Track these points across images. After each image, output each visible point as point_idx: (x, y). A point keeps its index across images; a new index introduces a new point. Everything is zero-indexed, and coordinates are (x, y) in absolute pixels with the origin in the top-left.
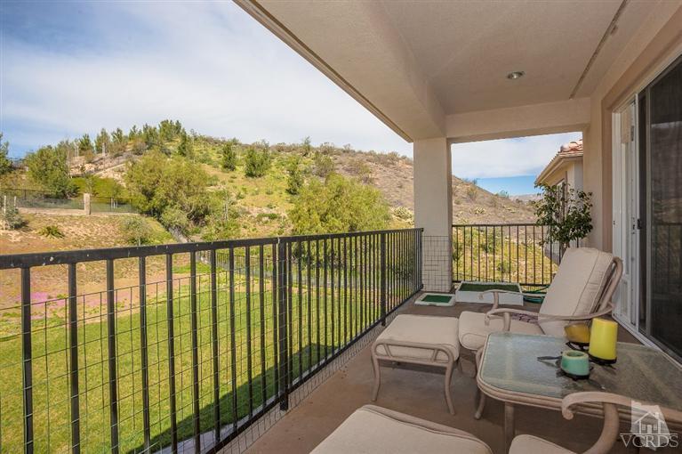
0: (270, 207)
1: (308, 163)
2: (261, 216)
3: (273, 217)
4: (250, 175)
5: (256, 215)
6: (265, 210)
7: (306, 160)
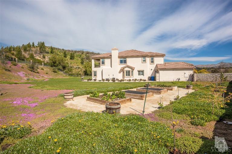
0: (78, 66)
1: (84, 56)
2: (76, 68)
3: (79, 68)
4: (71, 59)
5: (75, 67)
6: (77, 67)
7: (83, 55)
